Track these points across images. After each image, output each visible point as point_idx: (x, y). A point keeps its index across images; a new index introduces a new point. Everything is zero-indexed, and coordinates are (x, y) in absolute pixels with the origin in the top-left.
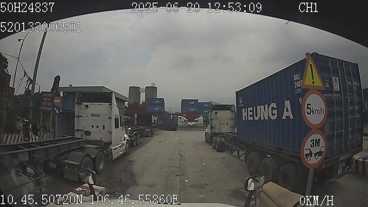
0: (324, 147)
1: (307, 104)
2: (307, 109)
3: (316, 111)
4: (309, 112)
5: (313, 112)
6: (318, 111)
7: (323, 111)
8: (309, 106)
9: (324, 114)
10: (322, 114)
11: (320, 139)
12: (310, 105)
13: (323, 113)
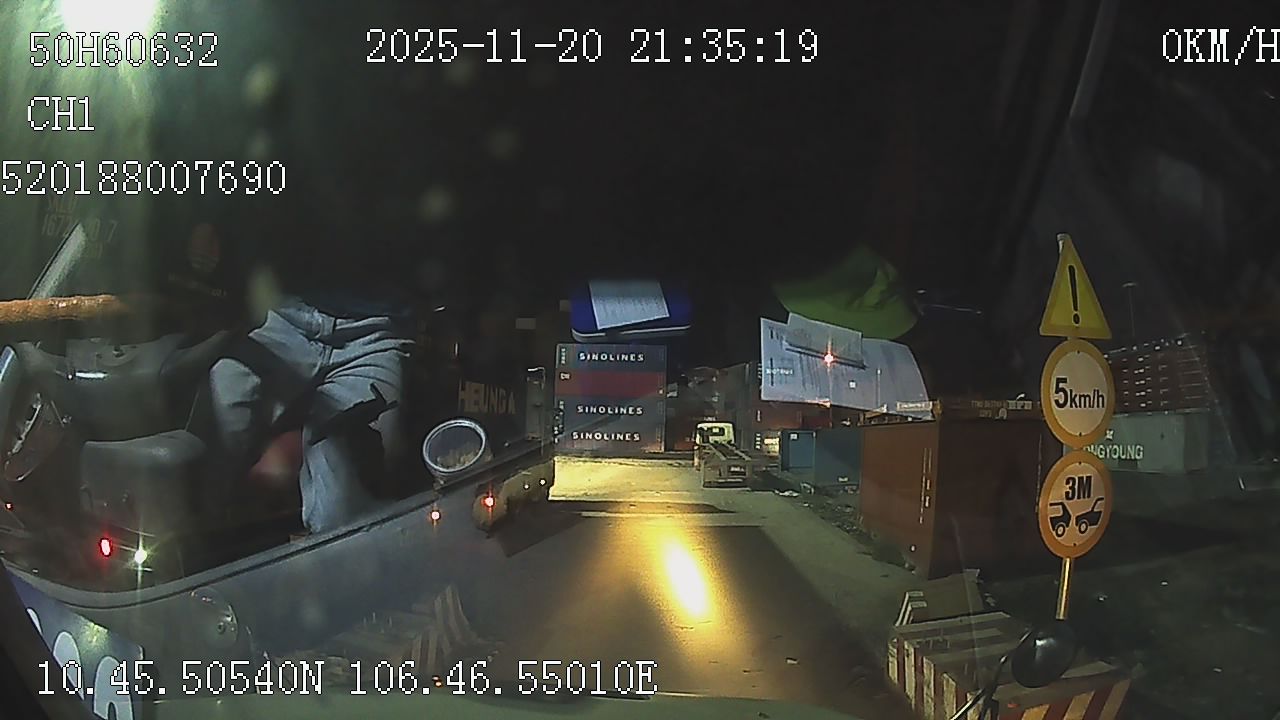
0: (1102, 499)
1: (1058, 379)
2: (1057, 392)
3: (1083, 399)
4: (1061, 402)
5: (1073, 400)
6: (1087, 399)
7: (1101, 399)
8: (1061, 385)
9: (1103, 406)
10: (1098, 406)
11: (1090, 477)
12: (1064, 381)
13: (1101, 405)
